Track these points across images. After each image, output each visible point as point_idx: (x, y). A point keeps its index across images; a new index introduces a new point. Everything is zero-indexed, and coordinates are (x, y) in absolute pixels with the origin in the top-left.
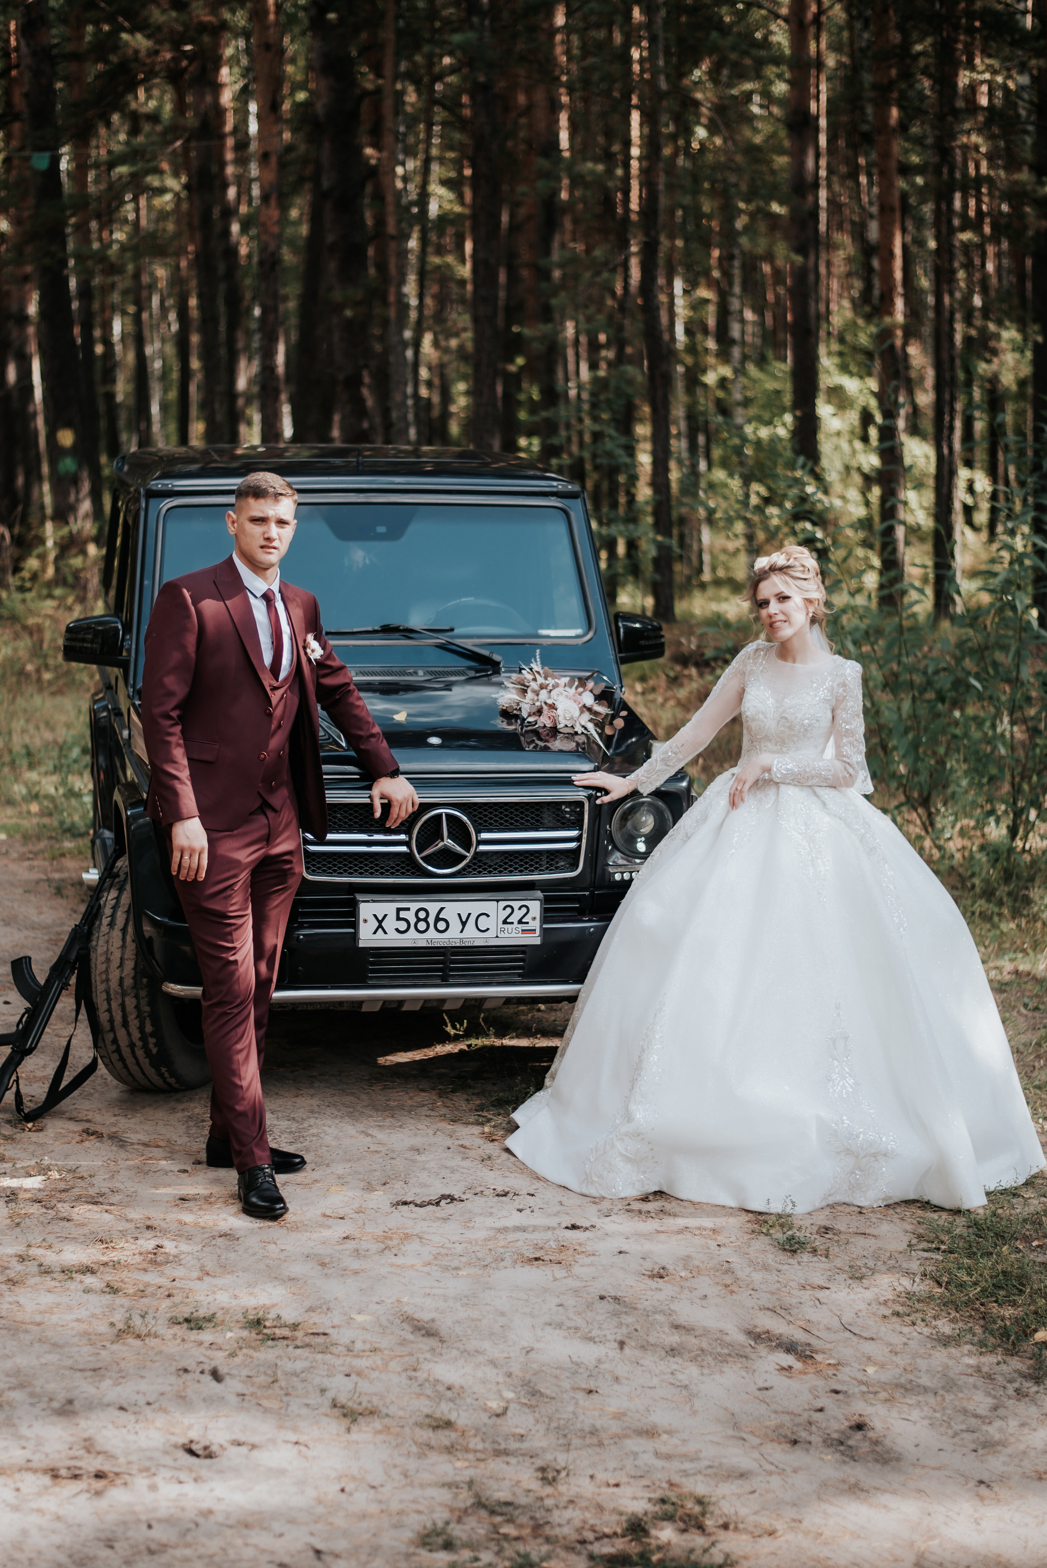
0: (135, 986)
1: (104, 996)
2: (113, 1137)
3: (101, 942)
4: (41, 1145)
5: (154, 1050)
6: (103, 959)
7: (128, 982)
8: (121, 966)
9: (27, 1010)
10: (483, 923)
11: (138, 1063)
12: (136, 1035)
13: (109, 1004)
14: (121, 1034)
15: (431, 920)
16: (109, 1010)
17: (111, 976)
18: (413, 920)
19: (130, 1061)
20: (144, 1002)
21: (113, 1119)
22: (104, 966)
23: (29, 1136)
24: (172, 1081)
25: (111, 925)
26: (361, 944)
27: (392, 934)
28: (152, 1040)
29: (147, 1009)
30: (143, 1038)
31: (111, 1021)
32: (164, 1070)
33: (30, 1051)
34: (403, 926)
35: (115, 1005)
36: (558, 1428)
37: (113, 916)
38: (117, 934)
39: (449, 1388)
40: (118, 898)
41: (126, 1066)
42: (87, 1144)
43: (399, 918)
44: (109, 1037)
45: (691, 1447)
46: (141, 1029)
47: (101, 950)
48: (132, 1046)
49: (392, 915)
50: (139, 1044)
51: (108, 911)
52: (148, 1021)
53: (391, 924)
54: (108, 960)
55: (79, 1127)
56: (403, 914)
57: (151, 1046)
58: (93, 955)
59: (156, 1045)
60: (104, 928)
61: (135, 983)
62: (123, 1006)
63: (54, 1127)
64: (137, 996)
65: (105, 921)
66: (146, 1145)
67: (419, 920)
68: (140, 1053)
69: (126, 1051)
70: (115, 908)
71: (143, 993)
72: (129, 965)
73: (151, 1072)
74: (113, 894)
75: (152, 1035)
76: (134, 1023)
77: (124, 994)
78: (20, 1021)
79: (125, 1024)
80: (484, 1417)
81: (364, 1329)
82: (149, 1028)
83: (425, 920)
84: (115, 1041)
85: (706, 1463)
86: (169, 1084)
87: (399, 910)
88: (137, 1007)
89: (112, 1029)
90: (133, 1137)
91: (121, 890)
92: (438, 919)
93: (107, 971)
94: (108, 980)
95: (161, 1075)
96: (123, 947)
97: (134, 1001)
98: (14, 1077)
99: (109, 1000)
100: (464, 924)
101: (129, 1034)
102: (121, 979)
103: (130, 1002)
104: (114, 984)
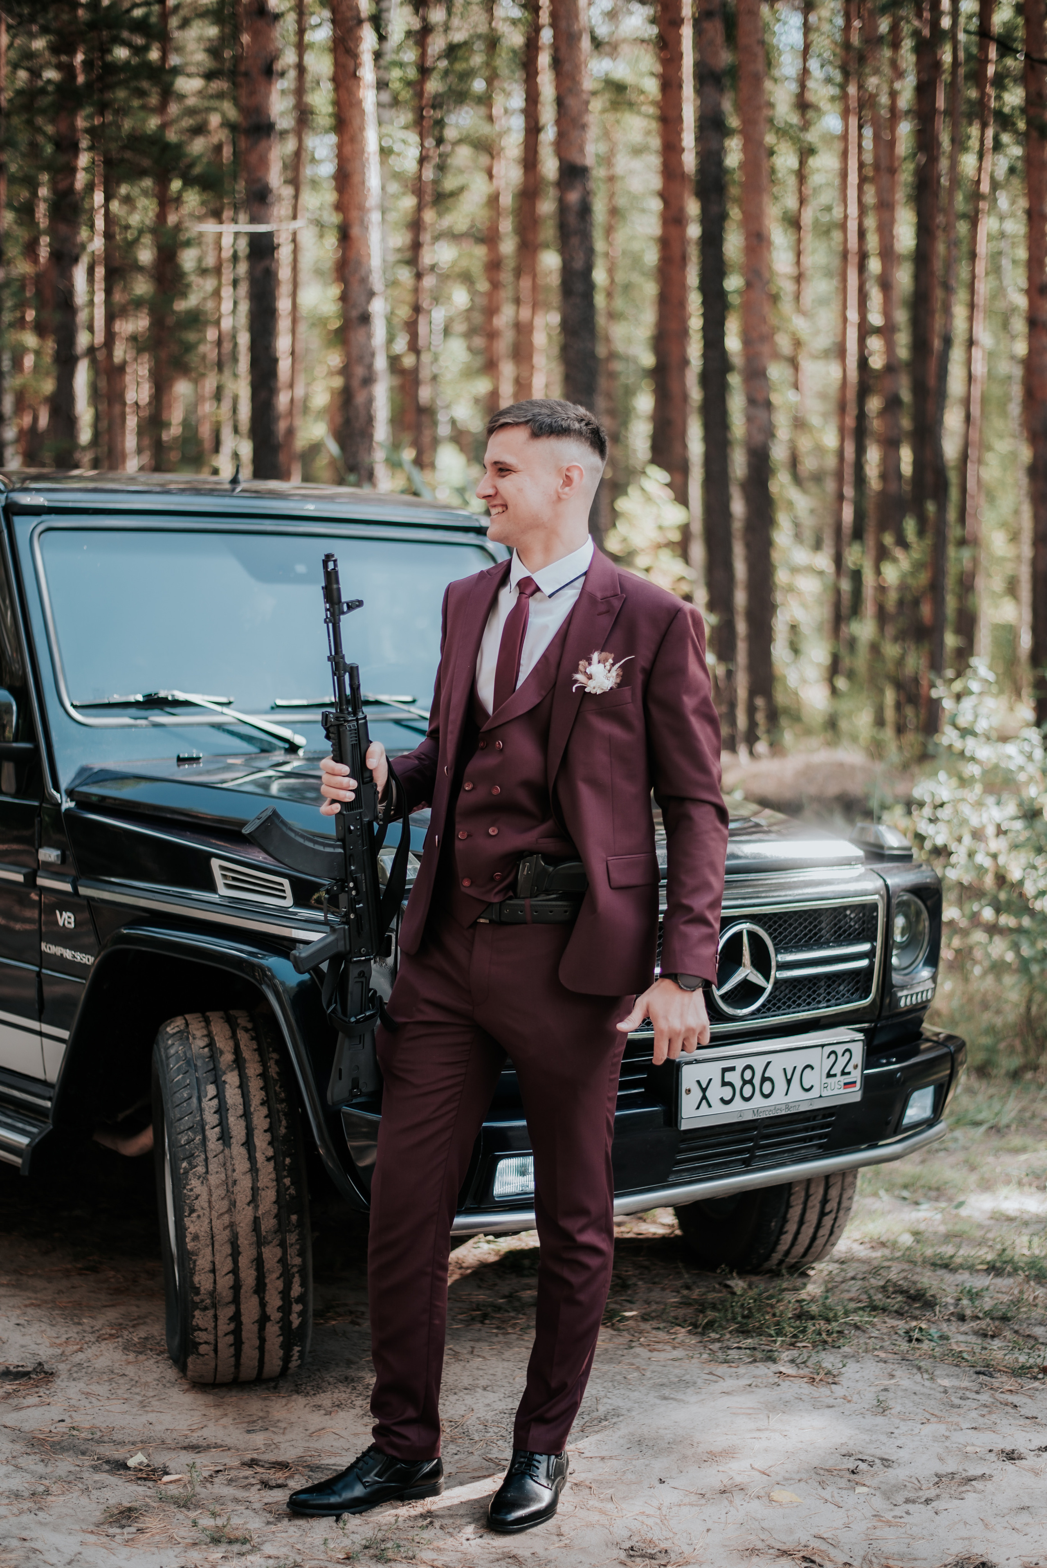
0: (281, 1228)
5: (296, 1321)
7: (268, 1224)
8: (254, 1201)
10: (810, 1078)
12: (273, 1303)
13: (235, 1262)
15: (757, 1081)
18: (738, 1084)
20: (292, 1251)
25: (224, 1138)
26: (684, 1126)
27: (718, 1108)
28: (296, 1309)
29: (298, 1261)
30: (284, 1307)
31: (236, 1287)
34: (727, 1093)
43: (724, 1084)
46: (285, 1294)
48: (263, 1320)
49: (717, 1081)
50: (276, 1316)
52: (297, 1280)
53: (716, 1092)
56: (729, 1077)
57: (292, 1316)
61: (279, 1224)
62: (259, 1262)
64: (282, 1244)
67: (745, 1082)
71: (292, 1238)
72: (268, 1196)
75: (301, 1299)
76: (274, 1284)
77: (260, 1242)
79: (260, 1288)
82: (296, 1290)
83: (750, 1082)
84: (236, 1317)
87: (725, 1070)
88: (283, 1261)
89: (236, 1299)
92: (764, 1079)
93: (233, 1212)
94: (234, 1225)
95: (286, 1358)
96: (254, 1170)
97: (278, 1252)
99: (235, 1255)
100: (789, 1082)
101: (263, 1304)
102: (256, 1221)
103: (271, 1254)
104: (245, 1229)
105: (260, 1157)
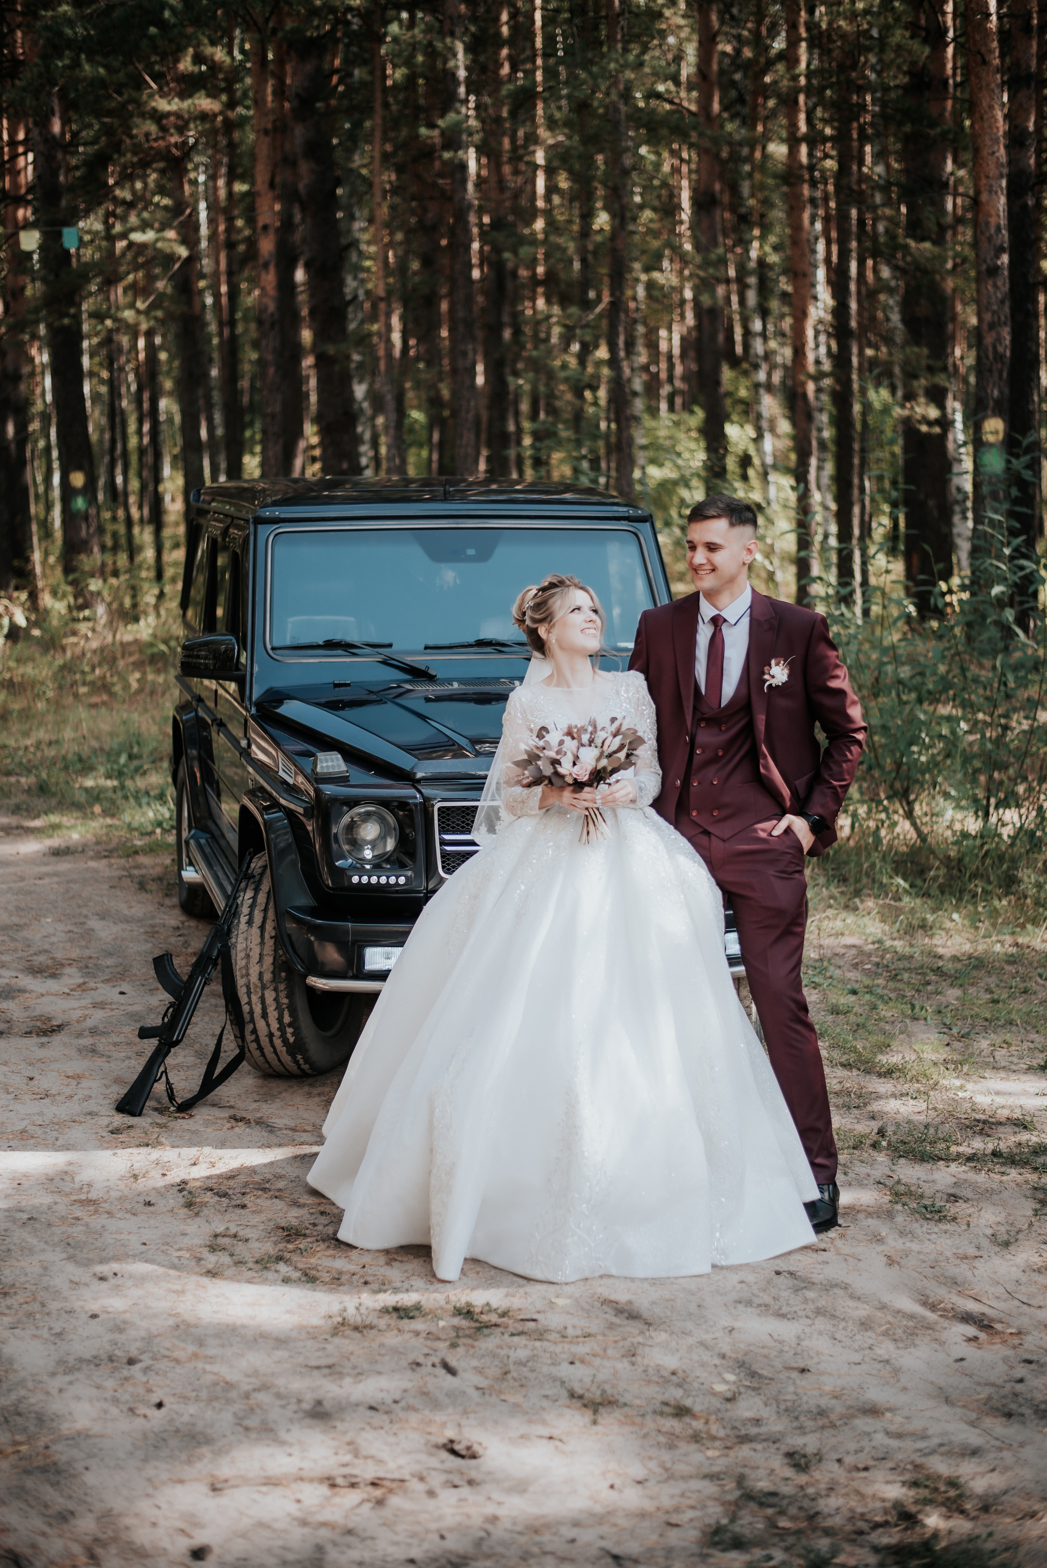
0: (275, 979)
1: (244, 990)
2: (259, 1122)
3: (241, 939)
4: (196, 1132)
5: (292, 1039)
6: (241, 955)
7: (268, 976)
8: (260, 961)
9: (172, 1005)
11: (275, 1052)
12: (275, 1025)
13: (249, 996)
14: (261, 1024)
16: (249, 1003)
17: (251, 971)
19: (268, 1050)
20: (282, 995)
21: (255, 1105)
22: (244, 962)
23: (183, 1124)
24: (306, 1067)
25: (250, 923)
28: (290, 1030)
29: (286, 1001)
30: (282, 1029)
32: (299, 1057)
33: (177, 1042)
35: (255, 998)
36: (786, 1410)
37: (251, 915)
38: (255, 931)
39: (674, 1373)
40: (254, 898)
41: (263, 1054)
42: (237, 1130)
44: (249, 1028)
45: (917, 1425)
46: (280, 1020)
47: (240, 946)
48: (271, 1035)
50: (277, 1034)
51: (245, 910)
52: (286, 1013)
54: (248, 956)
55: (226, 1114)
57: (289, 1035)
58: (233, 952)
59: (293, 1034)
60: (243, 926)
61: (274, 977)
62: (262, 998)
63: (202, 1114)
64: (276, 990)
65: (244, 919)
66: (294, 1130)
68: (278, 1042)
69: (264, 1041)
70: (252, 907)
71: (282, 987)
72: (268, 960)
73: (286, 1058)
74: (249, 894)
75: (290, 1025)
76: (273, 1015)
77: (264, 987)
78: (165, 1015)
79: (265, 1015)
80: (716, 1403)
81: (568, 1313)
82: (287, 1019)
84: (254, 1031)
85: (936, 1441)
86: (302, 1070)
88: (276, 999)
89: (252, 1020)
90: (279, 1122)
91: (257, 890)
93: (247, 967)
94: (248, 975)
95: (296, 1062)
96: (262, 943)
97: (274, 994)
98: (162, 1069)
99: (249, 993)
101: (268, 1025)
102: (261, 975)
103: (270, 995)
104: (254, 978)
105: (267, 936)
